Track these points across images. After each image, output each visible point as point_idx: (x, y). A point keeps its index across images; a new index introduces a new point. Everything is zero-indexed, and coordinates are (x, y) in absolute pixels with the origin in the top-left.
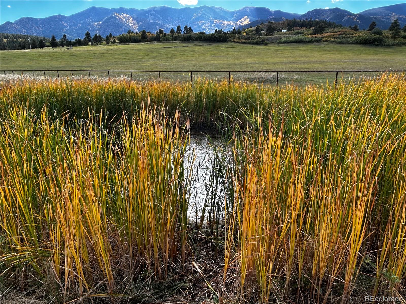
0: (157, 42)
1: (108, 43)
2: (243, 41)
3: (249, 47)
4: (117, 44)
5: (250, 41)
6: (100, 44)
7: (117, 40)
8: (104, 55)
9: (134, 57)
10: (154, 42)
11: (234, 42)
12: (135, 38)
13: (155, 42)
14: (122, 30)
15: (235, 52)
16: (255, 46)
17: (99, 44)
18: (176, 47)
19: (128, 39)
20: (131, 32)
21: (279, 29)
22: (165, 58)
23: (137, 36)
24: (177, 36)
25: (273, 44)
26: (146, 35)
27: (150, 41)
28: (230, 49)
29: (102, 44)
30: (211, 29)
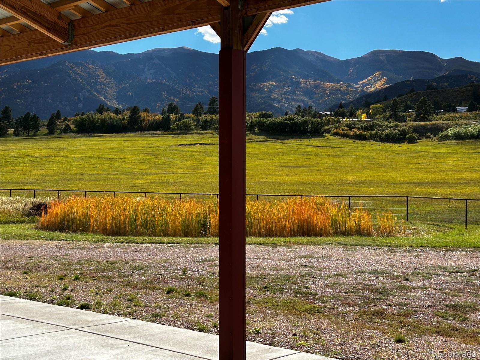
0: (163, 132)
1: (51, 132)
2: (358, 132)
3: (370, 146)
4: (73, 134)
5: (374, 132)
6: (35, 135)
7: (72, 127)
8: (49, 159)
9: (115, 164)
10: (156, 132)
11: (336, 134)
12: (115, 123)
13: (159, 132)
14: (79, 100)
15: (337, 156)
16: (384, 146)
17: (31, 133)
18: (206, 144)
19: (99, 123)
20: (105, 107)
21: (450, 106)
22: (181, 168)
23: (119, 118)
24: (209, 120)
25: (428, 140)
26: (140, 116)
27: (148, 130)
28: (326, 150)
29: (38, 133)
30: (293, 99)
